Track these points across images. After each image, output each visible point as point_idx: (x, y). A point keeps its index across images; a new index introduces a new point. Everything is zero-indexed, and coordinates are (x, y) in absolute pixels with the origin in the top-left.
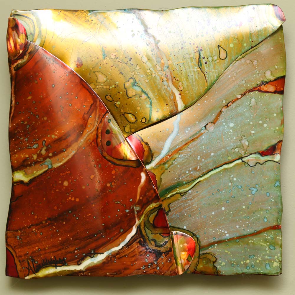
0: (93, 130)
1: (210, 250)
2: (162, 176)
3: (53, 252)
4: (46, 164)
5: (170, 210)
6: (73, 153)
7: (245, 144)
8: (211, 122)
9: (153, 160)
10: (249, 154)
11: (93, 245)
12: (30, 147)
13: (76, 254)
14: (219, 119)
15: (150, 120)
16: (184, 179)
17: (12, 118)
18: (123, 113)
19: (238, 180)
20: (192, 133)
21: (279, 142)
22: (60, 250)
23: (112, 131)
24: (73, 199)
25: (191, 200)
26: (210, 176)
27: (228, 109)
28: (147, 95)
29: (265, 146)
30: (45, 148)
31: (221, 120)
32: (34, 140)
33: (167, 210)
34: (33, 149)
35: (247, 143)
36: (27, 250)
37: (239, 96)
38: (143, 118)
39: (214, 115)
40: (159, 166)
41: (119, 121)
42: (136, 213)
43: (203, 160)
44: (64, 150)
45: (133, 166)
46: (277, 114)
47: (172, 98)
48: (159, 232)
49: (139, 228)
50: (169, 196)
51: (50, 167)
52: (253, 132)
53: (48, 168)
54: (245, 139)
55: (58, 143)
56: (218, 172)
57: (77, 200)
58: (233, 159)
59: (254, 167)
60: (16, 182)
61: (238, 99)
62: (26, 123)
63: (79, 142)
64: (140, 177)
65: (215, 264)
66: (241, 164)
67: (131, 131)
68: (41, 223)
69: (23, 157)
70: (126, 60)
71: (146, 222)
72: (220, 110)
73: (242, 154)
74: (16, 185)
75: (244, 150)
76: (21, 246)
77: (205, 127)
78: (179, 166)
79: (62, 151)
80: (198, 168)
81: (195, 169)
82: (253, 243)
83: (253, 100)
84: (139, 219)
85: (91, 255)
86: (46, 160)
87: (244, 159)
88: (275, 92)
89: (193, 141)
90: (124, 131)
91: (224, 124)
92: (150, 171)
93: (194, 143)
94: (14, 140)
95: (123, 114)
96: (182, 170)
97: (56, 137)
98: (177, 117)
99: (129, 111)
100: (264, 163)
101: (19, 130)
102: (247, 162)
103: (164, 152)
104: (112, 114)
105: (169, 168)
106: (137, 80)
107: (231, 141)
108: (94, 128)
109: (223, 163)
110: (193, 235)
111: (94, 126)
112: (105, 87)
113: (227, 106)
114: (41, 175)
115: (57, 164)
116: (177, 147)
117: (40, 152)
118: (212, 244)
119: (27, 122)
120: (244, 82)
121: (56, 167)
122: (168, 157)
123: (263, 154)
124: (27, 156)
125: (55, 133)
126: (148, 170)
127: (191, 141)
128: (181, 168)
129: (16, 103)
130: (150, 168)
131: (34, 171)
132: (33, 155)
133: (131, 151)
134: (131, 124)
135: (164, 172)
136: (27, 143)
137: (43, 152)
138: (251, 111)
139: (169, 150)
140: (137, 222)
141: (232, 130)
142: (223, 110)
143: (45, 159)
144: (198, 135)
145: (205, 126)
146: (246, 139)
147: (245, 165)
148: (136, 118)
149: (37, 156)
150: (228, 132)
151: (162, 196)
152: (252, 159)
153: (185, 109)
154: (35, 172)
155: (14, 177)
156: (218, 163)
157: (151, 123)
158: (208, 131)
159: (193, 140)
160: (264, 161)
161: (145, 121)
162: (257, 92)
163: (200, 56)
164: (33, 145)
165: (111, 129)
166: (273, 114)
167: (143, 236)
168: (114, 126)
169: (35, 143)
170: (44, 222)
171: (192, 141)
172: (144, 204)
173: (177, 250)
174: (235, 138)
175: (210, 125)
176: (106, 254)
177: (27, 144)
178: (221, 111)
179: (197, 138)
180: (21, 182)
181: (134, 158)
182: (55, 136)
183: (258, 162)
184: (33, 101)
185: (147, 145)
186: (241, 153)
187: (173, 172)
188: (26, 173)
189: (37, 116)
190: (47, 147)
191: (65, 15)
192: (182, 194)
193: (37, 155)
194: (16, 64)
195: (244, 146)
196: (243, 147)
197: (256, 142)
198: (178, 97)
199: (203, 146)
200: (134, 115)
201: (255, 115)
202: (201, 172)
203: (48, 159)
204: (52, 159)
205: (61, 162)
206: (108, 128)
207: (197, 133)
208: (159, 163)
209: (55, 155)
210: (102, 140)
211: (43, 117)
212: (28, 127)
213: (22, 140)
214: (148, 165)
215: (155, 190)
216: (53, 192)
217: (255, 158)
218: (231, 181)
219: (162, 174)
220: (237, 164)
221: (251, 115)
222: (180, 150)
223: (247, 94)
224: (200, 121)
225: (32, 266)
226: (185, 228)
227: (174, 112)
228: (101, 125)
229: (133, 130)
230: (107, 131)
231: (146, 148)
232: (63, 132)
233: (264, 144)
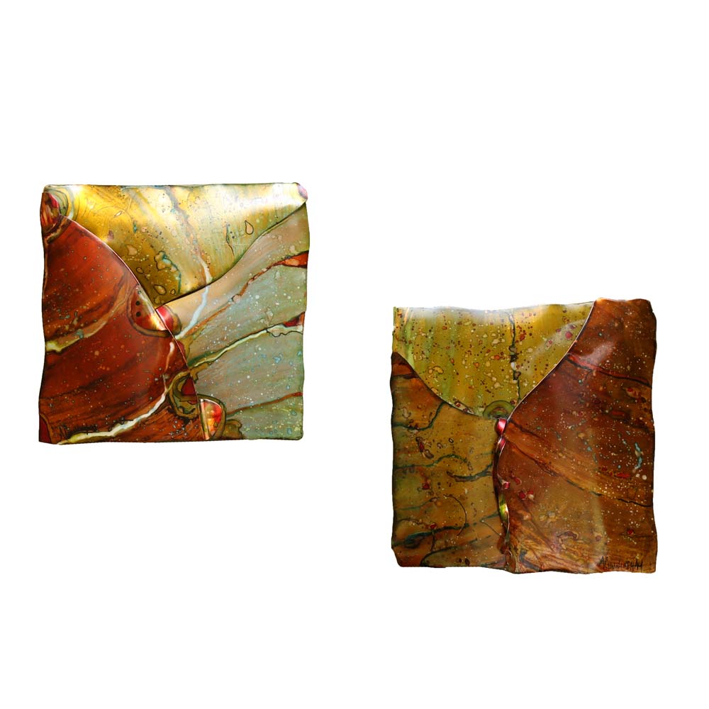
0: (123, 301)
1: (236, 416)
2: (190, 346)
3: (85, 419)
4: (78, 334)
5: (197, 379)
6: (104, 323)
7: (270, 315)
8: (238, 294)
9: (182, 331)
10: (274, 325)
11: (123, 412)
12: (62, 318)
13: (107, 421)
14: (245, 292)
15: (179, 292)
16: (211, 348)
17: (46, 289)
18: (153, 285)
19: (262, 350)
20: (219, 305)
21: (302, 314)
22: (91, 417)
23: (143, 303)
24: (104, 368)
25: (217, 369)
26: (237, 346)
27: (254, 281)
28: (176, 268)
29: (289, 317)
30: (76, 319)
31: (247, 291)
32: (66, 311)
33: (195, 379)
34: (65, 320)
35: (272, 315)
36: (59, 417)
37: (265, 270)
38: (172, 290)
39: (241, 288)
40: (187, 337)
41: (149, 292)
42: (165, 381)
43: (230, 330)
44: (96, 321)
45: (162, 336)
46: (301, 287)
47: (200, 270)
48: (188, 399)
49: (167, 396)
50: (197, 365)
51: (82, 337)
52: (277, 304)
53: (80, 338)
54: (270, 310)
55: (90, 313)
56: (244, 342)
57: (108, 369)
58: (259, 329)
59: (278, 337)
60: (49, 352)
61: (264, 272)
62: (58, 294)
63: (110, 313)
64: (169, 347)
65: (240, 430)
66: (266, 335)
67: (160, 302)
68: (74, 391)
69: (55, 327)
70: (157, 234)
71: (175, 391)
72: (246, 282)
74: (49, 354)
75: (268, 320)
76: (53, 413)
77: (232, 299)
78: (207, 336)
79: (93, 322)
80: (225, 338)
81: (222, 339)
82: (276, 409)
83: (278, 273)
84: (168, 387)
85: (122, 422)
86: (78, 331)
87: (269, 330)
88: (299, 266)
90: (153, 302)
91: (250, 296)
92: (178, 342)
93: (222, 314)
94: (46, 310)
96: (209, 340)
97: (88, 308)
98: (206, 289)
99: (159, 283)
100: (287, 333)
101: (52, 301)
102: (271, 332)
103: (193, 323)
104: (142, 286)
105: (197, 338)
106: (167, 253)
107: (257, 312)
108: (125, 299)
109: (249, 333)
110: (220, 402)
111: (124, 297)
112: (136, 260)
113: (253, 279)
114: (74, 344)
115: (89, 334)
116: (205, 318)
117: (72, 322)
118: (237, 411)
120: (269, 256)
121: (87, 338)
122: (197, 327)
123: (286, 325)
124: (59, 326)
125: (86, 304)
126: (177, 340)
128: (208, 338)
129: (49, 274)
130: (179, 338)
132: (65, 325)
133: (160, 322)
134: (161, 296)
135: (192, 343)
137: (75, 322)
138: (276, 283)
139: (197, 321)
140: (166, 390)
141: (258, 302)
142: (249, 282)
143: (76, 329)
144: (225, 307)
147: (269, 335)
148: (165, 290)
149: (70, 327)
150: (254, 304)
151: (190, 365)
152: (276, 330)
153: (213, 281)
154: (67, 342)
155: (47, 347)
156: (244, 333)
157: (180, 295)
158: (235, 302)
159: (220, 311)
161: (174, 292)
162: (282, 266)
163: (227, 230)
164: (66, 316)
165: (141, 299)
166: (296, 287)
167: (171, 403)
168: (144, 298)
169: (67, 313)
170: (76, 391)
171: (219, 313)
172: (172, 373)
173: (204, 417)
174: (260, 310)
175: (236, 296)
176: (135, 421)
177: (60, 315)
178: (247, 284)
179: (225, 309)
180: (54, 352)
181: (163, 329)
183: (282, 332)
184: (66, 273)
186: (266, 324)
187: (200, 342)
188: (58, 343)
189: (69, 288)
190: (79, 317)
191: (98, 190)
192: (209, 363)
193: (69, 325)
194: (49, 237)
195: (269, 317)
197: (280, 314)
198: (206, 270)
199: (230, 317)
200: (164, 287)
201: (280, 287)
202: (228, 342)
203: (80, 329)
204: (84, 329)
205: (92, 332)
206: (138, 300)
207: (224, 305)
208: (188, 333)
209: (86, 325)
210: (132, 311)
211: (75, 288)
212: (60, 298)
213: (54, 311)
214: (177, 335)
215: (183, 360)
216: (84, 361)
217: (280, 328)
218: (257, 351)
220: (262, 335)
221: (276, 288)
222: (208, 321)
223: (272, 268)
224: (227, 294)
225: (64, 432)
226: (212, 395)
227: (203, 284)
228: (132, 296)
229: (163, 302)
230: (137, 303)
231: (175, 320)
232: (94, 303)
233: (288, 315)
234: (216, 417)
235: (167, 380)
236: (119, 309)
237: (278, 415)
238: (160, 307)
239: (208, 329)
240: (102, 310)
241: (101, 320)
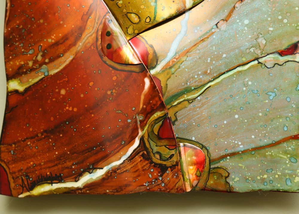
0: (92, 32)
1: (222, 163)
2: (168, 81)
3: (49, 167)
4: (42, 70)
5: (176, 120)
6: (71, 58)
7: (261, 42)
8: (223, 20)
9: (158, 64)
10: (267, 54)
11: (92, 159)
12: (25, 53)
13: (74, 170)
14: (232, 16)
15: (155, 20)
16: (192, 84)
17: (8, 23)
18: (126, 13)
19: (253, 84)
20: (201, 33)
22: (56, 165)
23: (113, 33)
24: (71, 109)
25: (200, 107)
26: (222, 80)
27: (242, 3)
29: (285, 45)
30: (41, 54)
31: (234, 16)
32: (30, 45)
33: (173, 119)
34: (29, 55)
35: (264, 42)
36: (22, 166)
38: (147, 18)
39: (226, 12)
40: (164, 71)
42: (139, 123)
43: (214, 62)
44: (62, 55)
45: (136, 71)
48: (165, 144)
49: (142, 139)
50: (175, 103)
51: (46, 74)
52: (271, 29)
53: (44, 76)
54: (261, 37)
55: (55, 47)
56: (230, 75)
57: (75, 110)
58: (248, 60)
59: (272, 68)
60: (11, 92)
62: (21, 26)
63: (77, 46)
64: (144, 83)
65: (228, 180)
66: (257, 66)
67: (134, 32)
68: (37, 136)
69: (18, 64)
71: (151, 133)
72: (233, 5)
73: (258, 55)
74: (11, 94)
75: (260, 49)
76: (15, 161)
77: (217, 26)
78: (187, 70)
79: (59, 57)
80: (209, 72)
81: (205, 73)
82: (271, 155)
84: (143, 129)
86: (42, 67)
87: (260, 60)
89: (203, 41)
90: (126, 33)
91: (238, 21)
92: (154, 77)
93: (204, 44)
94: (9, 46)
95: (125, 14)
96: (190, 74)
97: (53, 41)
98: (185, 15)
99: (132, 10)
100: (283, 64)
101: (14, 34)
102: (263, 63)
103: (170, 55)
104: (114, 15)
105: (176, 72)
107: (246, 39)
108: (94, 30)
109: (236, 65)
110: (203, 147)
111: (93, 28)
114: (37, 83)
115: (54, 70)
116: (185, 49)
117: (36, 58)
118: (224, 157)
119: (23, 25)
121: (52, 74)
122: (175, 60)
123: (282, 53)
124: (22, 63)
125: (52, 37)
126: (153, 75)
127: (200, 42)
128: (189, 72)
130: (155, 72)
131: (30, 79)
132: (28, 61)
133: (133, 55)
134: (134, 25)
135: (170, 77)
136: (22, 49)
137: (39, 58)
138: (269, 5)
139: (176, 52)
140: (140, 133)
141: (247, 28)
142: (237, 5)
143: (41, 65)
144: (208, 35)
145: (216, 25)
146: (263, 37)
147: (261, 67)
149: (33, 63)
150: (242, 30)
151: (168, 104)
153: (193, 5)
154: (30, 80)
155: (9, 87)
156: (230, 65)
157: (155, 23)
158: (220, 29)
159: (202, 40)
160: (284, 62)
161: (149, 20)
164: (29, 51)
165: (111, 30)
166: (294, 7)
167: (146, 149)
168: (114, 27)
169: (31, 48)
170: (39, 135)
171: (201, 42)
172: (148, 113)
174: (250, 37)
175: (222, 22)
176: (106, 169)
177: (23, 50)
178: (234, 7)
179: (208, 38)
180: (16, 91)
181: (136, 62)
182: (52, 40)
183: (276, 62)
184: (29, 2)
185: (152, 47)
186: (257, 53)
187: (180, 77)
188: (21, 82)
189: (33, 19)
190: (43, 52)
192: (190, 101)
193: (32, 61)
195: (260, 45)
196: (259, 46)
197: (275, 40)
199: (214, 47)
200: (137, 15)
201: (274, 9)
202: (212, 76)
203: (44, 66)
204: (48, 65)
205: (57, 68)
206: (109, 30)
207: (207, 33)
208: (165, 67)
209: (51, 61)
210: (102, 43)
211: (39, 19)
212: (23, 31)
213: (17, 45)
214: (153, 69)
215: (160, 98)
216: (49, 101)
217: (274, 58)
218: (246, 85)
219: (168, 79)
220: (253, 66)
221: (269, 10)
222: (188, 52)
224: (211, 19)
225: (26, 183)
226: (193, 139)
227: (182, 10)
228: (101, 26)
229: (136, 32)
230: (107, 33)
231: (151, 52)
232: (60, 35)
233: (284, 42)
234: (200, 165)
235: (141, 121)
236: (87, 41)
237: (275, 162)
238: (134, 38)
239: (188, 62)
240: (69, 42)
241: (67, 54)
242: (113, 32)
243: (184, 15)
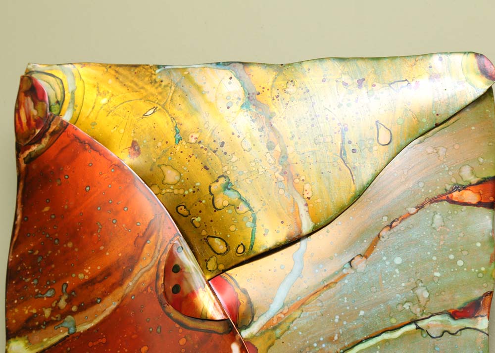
0: (151, 265)
2: (269, 350)
4: (66, 325)
6: (113, 306)
7: (422, 295)
8: (360, 255)
9: (255, 322)
10: (430, 315)
12: (40, 296)
14: (375, 250)
15: (251, 249)
17: (16, 244)
18: (206, 237)
20: (325, 275)
21: (486, 295)
23: (184, 268)
27: (392, 231)
28: (248, 205)
29: (460, 301)
30: (66, 297)
31: (379, 250)
32: (48, 283)
34: (45, 299)
35: (426, 295)
37: (413, 210)
38: (239, 246)
39: (366, 244)
40: (264, 333)
41: (197, 250)
43: (345, 323)
44: (99, 301)
45: (218, 331)
46: (483, 244)
47: (292, 210)
51: (72, 330)
53: (69, 333)
54: (422, 286)
55: (89, 287)
56: (371, 346)
58: (400, 322)
59: (438, 339)
61: (410, 215)
62: (37, 252)
63: (125, 287)
64: (230, 352)
66: (415, 333)
67: (217, 268)
69: (27, 312)
70: (214, 146)
72: (378, 234)
73: (416, 314)
75: (420, 306)
77: (350, 264)
78: (300, 333)
79: (94, 303)
80: (336, 338)
81: (330, 340)
83: (438, 217)
86: (66, 319)
87: (420, 324)
88: (479, 204)
89: (328, 287)
90: (204, 268)
91: (385, 258)
92: (247, 342)
93: (330, 292)
94: (14, 282)
95: (205, 239)
96: (306, 341)
97: (87, 277)
98: (300, 245)
99: (216, 233)
100: (457, 332)
101: (24, 264)
102: (425, 329)
103: (275, 307)
104: (186, 238)
105: (283, 336)
106: (232, 180)
107: (397, 289)
108: (153, 261)
109: (381, 329)
111: (152, 258)
112: (176, 192)
113: (391, 226)
114: (55, 345)
115: (85, 325)
116: (299, 298)
117: (56, 304)
119: (39, 250)
120: (421, 185)
121: (82, 332)
122: (282, 316)
123: (455, 315)
124: (34, 311)
125: (85, 270)
126: (245, 339)
127: (323, 288)
128: (304, 337)
129: (22, 219)
130: (248, 335)
131: (45, 338)
132: (44, 309)
133: (215, 304)
134: (219, 256)
135: (273, 344)
136: (36, 288)
137: (62, 304)
138: (434, 236)
139: (284, 303)
141: (399, 271)
142: (383, 233)
143: (64, 316)
144: (336, 277)
145: (350, 262)
146: (424, 286)
147: (422, 335)
148: (226, 244)
149: (52, 311)
150: (392, 274)
152: (435, 323)
153: (314, 230)
154: (45, 340)
155: (9, 350)
156: (372, 329)
157: (252, 255)
158: (356, 270)
159: (327, 285)
160: (458, 330)
161: (243, 250)
162: (445, 203)
163: (343, 139)
164: (46, 292)
165: (181, 262)
166: (474, 242)
168: (186, 259)
169: (49, 287)
171: (325, 289)
174: (403, 285)
175: (358, 259)
177: (36, 290)
178: (379, 236)
179: (336, 283)
181: (219, 316)
182: (84, 276)
183: (446, 329)
184: (52, 215)
185: (245, 293)
186: (414, 312)
187: (289, 344)
188: (29, 342)
189: (56, 241)
190: (70, 294)
191: (117, 72)
193: (51, 309)
194: (27, 153)
195: (420, 299)
196: (419, 301)
197: (443, 293)
198: (303, 210)
199: (346, 298)
200: (224, 241)
201: (442, 243)
202: (341, 346)
203: (70, 317)
204: (76, 316)
205: (91, 322)
206: (177, 263)
207: (335, 274)
208: (265, 327)
209: (81, 309)
210: (165, 283)
211: (67, 242)
212: (40, 259)
213: (27, 282)
214: (245, 329)
217: (442, 321)
219: (270, 346)
220: (407, 333)
221: (434, 244)
222: (303, 304)
223: (426, 206)
224: (341, 253)
227: (295, 236)
228: (165, 256)
229: (221, 267)
230: (174, 268)
231: (243, 300)
232: (99, 268)
233: (458, 297)
236: (141, 279)
239: (302, 320)
240: (111, 280)
241: (108, 300)
242: (185, 266)
243: (298, 244)
